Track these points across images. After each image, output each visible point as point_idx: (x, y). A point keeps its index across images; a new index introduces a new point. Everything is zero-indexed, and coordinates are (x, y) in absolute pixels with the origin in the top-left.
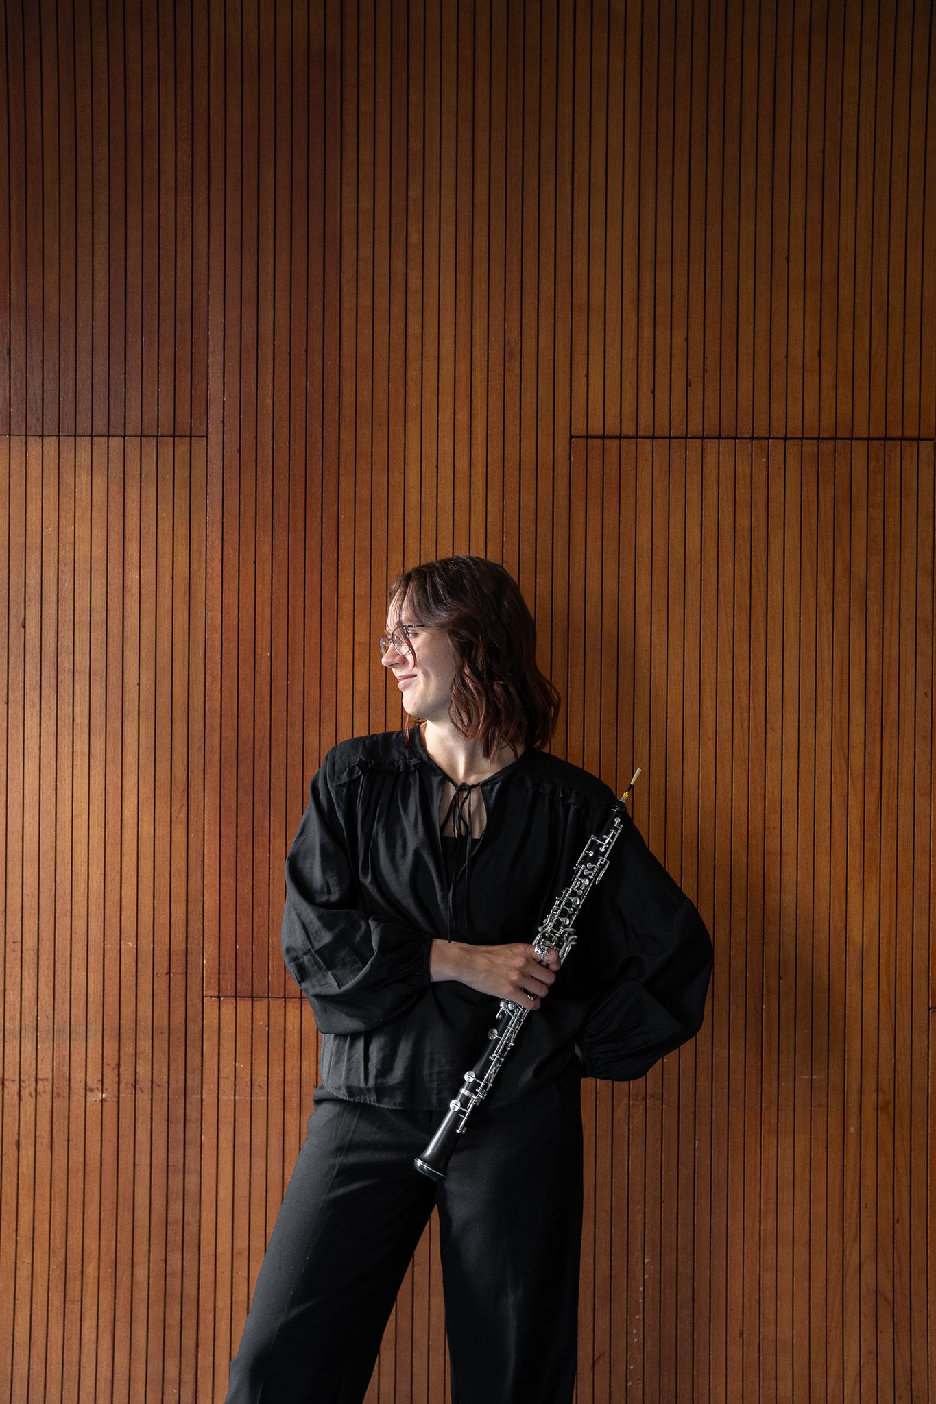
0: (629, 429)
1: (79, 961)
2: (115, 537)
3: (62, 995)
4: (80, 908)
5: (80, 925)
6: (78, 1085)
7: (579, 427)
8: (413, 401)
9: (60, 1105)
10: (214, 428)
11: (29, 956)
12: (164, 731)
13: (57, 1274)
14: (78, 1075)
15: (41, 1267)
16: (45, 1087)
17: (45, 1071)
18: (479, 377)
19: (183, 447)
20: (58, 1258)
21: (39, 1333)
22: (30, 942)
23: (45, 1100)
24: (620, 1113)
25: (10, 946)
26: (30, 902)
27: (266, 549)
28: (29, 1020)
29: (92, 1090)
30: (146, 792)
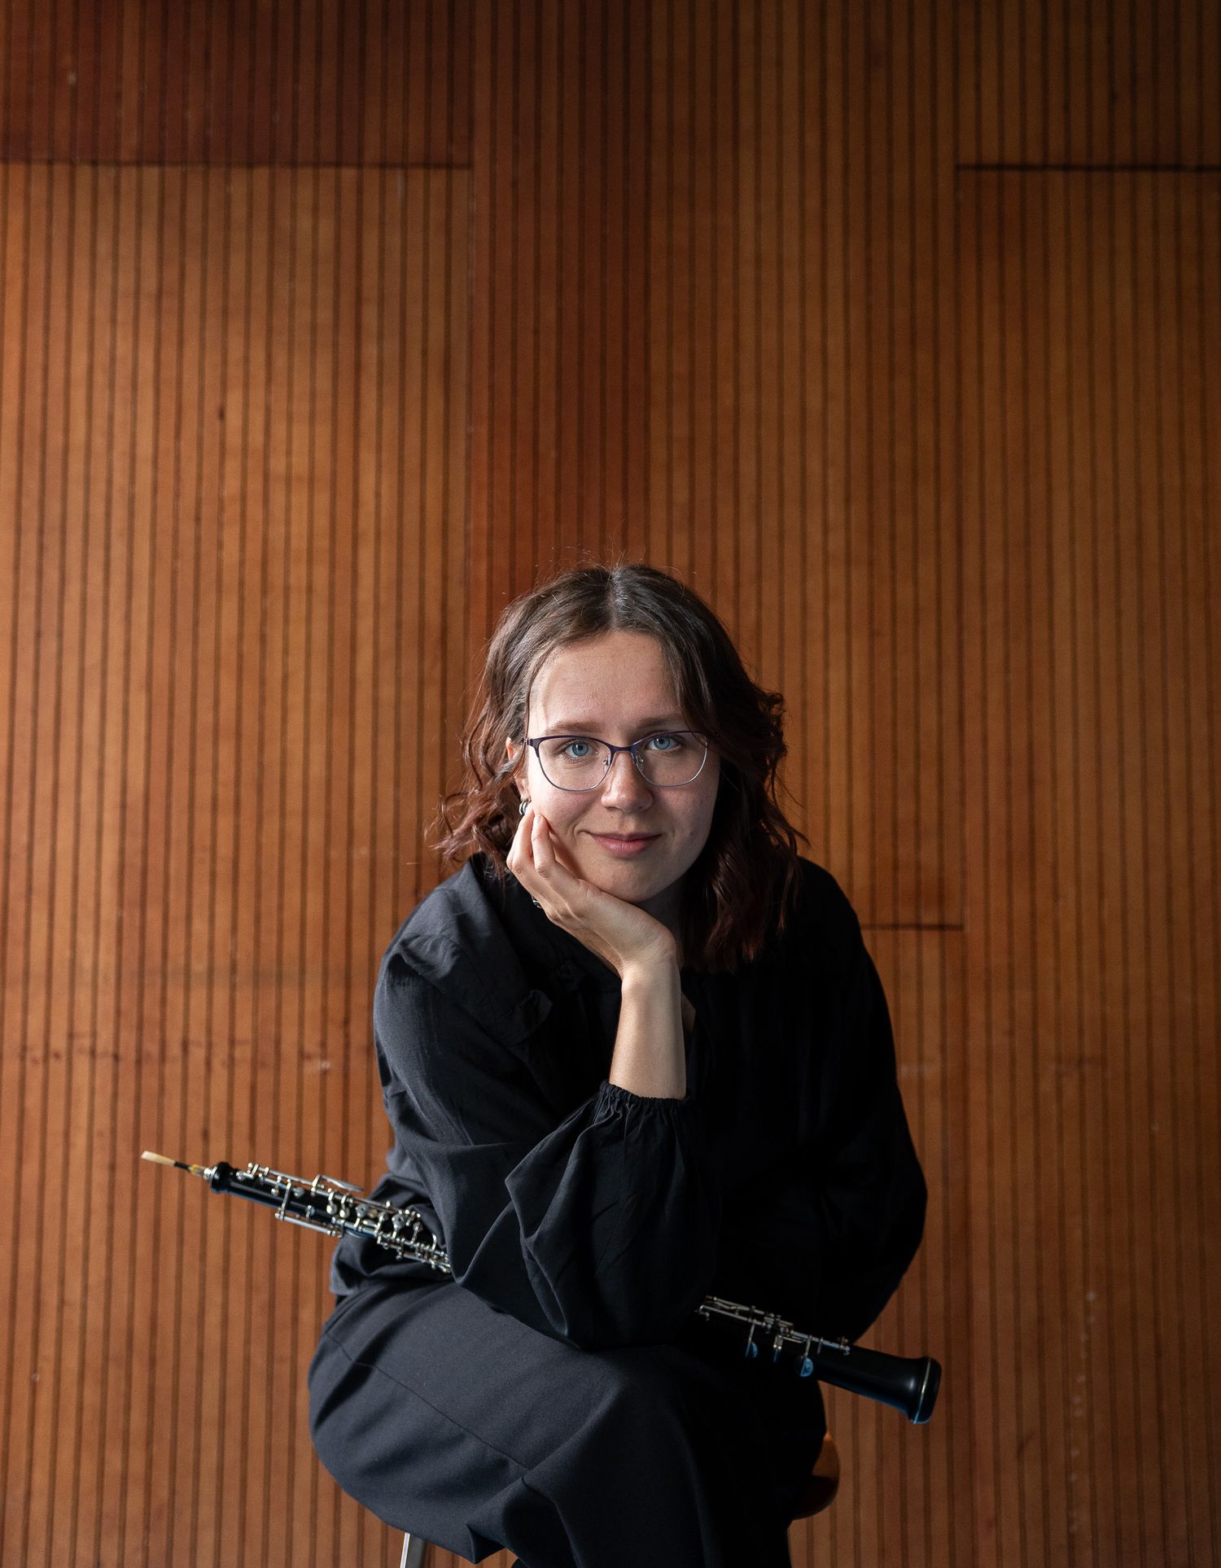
0: (1034, 156)
1: (293, 876)
2: (347, 298)
3: (269, 923)
4: (294, 802)
5: (294, 825)
6: (289, 1050)
7: (968, 154)
8: (747, 121)
9: (265, 1079)
10: (481, 156)
11: (224, 868)
12: (411, 559)
13: (259, 1321)
14: (290, 1036)
15: (237, 1310)
16: (243, 1053)
17: (244, 1030)
18: (834, 90)
19: (438, 180)
20: (261, 1298)
21: (234, 1406)
22: (225, 849)
23: (243, 1074)
24: (1047, 1085)
25: (198, 854)
26: (226, 794)
27: (550, 315)
28: (222, 962)
29: (309, 1057)
30: (387, 641)
